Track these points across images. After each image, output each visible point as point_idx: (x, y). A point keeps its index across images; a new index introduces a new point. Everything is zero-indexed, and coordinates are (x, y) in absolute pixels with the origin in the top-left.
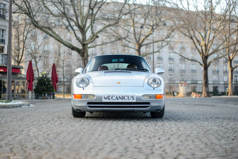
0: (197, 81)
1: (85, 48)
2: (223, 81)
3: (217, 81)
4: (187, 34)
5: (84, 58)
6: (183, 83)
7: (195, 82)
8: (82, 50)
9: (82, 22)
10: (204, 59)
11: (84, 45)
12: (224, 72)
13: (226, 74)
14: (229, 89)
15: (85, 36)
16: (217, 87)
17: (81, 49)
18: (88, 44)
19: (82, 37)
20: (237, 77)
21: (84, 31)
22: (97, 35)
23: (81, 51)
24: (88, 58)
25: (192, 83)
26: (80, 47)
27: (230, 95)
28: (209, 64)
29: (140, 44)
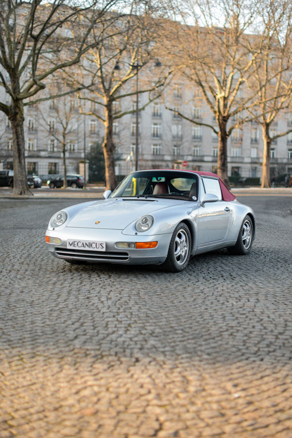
0: (203, 156)
1: (19, 105)
2: (250, 157)
3: (239, 157)
4: (194, 77)
5: (16, 123)
6: (180, 163)
7: (199, 158)
8: (12, 108)
9: (12, 56)
10: (221, 122)
11: (17, 100)
12: (252, 140)
13: (256, 146)
14: (263, 174)
15: (18, 83)
16: (238, 168)
17: (11, 106)
18: (22, 99)
20: (275, 151)
21: (15, 74)
22: (41, 85)
23: (11, 110)
24: (22, 123)
25: (194, 161)
26: (9, 103)
27: (265, 187)
28: (230, 132)
29: (112, 96)
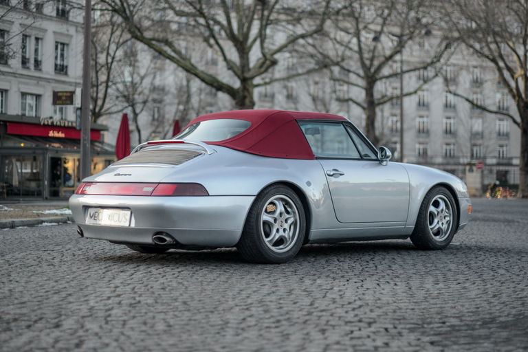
1: (247, 87)
8: (240, 90)
9: (241, 26)
11: (244, 81)
15: (248, 59)
17: (238, 89)
18: (252, 78)
19: (241, 62)
21: (244, 48)
23: (239, 93)
26: (237, 84)
29: (373, 75)
